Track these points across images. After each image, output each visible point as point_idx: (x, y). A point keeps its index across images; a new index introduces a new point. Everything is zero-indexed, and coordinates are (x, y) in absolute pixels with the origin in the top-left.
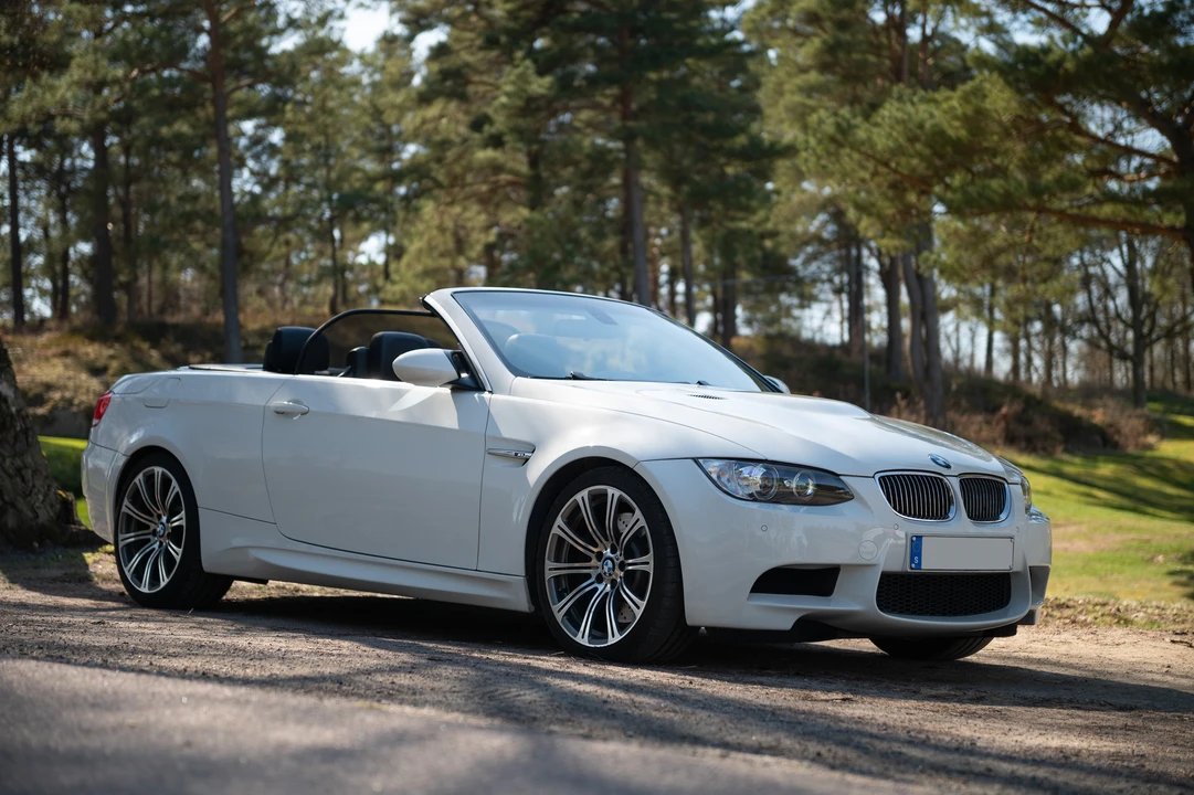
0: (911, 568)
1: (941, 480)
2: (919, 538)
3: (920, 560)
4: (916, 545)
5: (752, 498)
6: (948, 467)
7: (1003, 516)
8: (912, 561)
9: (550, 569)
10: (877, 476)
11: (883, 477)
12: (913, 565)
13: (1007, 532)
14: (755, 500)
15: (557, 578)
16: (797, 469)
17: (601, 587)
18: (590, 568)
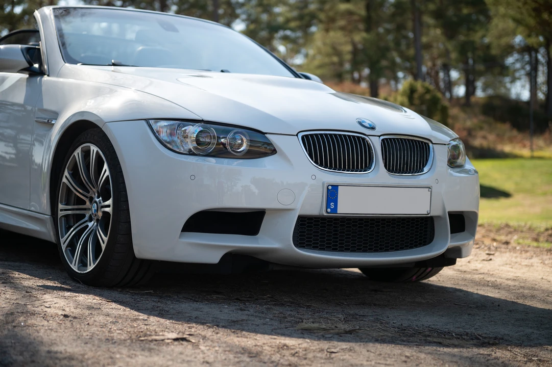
0: (327, 212)
1: (364, 139)
2: (335, 187)
3: (336, 205)
4: (332, 193)
5: (190, 153)
6: (373, 128)
7: (426, 169)
8: (328, 206)
9: (61, 210)
10: (300, 135)
11: (307, 136)
12: (329, 210)
13: (425, 183)
14: (194, 154)
15: (66, 216)
16: (231, 128)
17: (90, 224)
18: (85, 209)
